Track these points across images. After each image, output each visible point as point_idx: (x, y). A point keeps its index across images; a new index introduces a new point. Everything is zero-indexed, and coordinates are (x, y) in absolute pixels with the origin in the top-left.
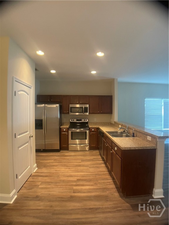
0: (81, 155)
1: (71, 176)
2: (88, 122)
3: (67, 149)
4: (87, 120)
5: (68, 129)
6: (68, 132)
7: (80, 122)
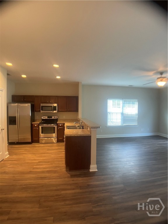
0: (49, 146)
1: (35, 160)
2: (57, 119)
3: (38, 141)
4: (57, 117)
5: (39, 125)
6: (39, 127)
7: (50, 118)
